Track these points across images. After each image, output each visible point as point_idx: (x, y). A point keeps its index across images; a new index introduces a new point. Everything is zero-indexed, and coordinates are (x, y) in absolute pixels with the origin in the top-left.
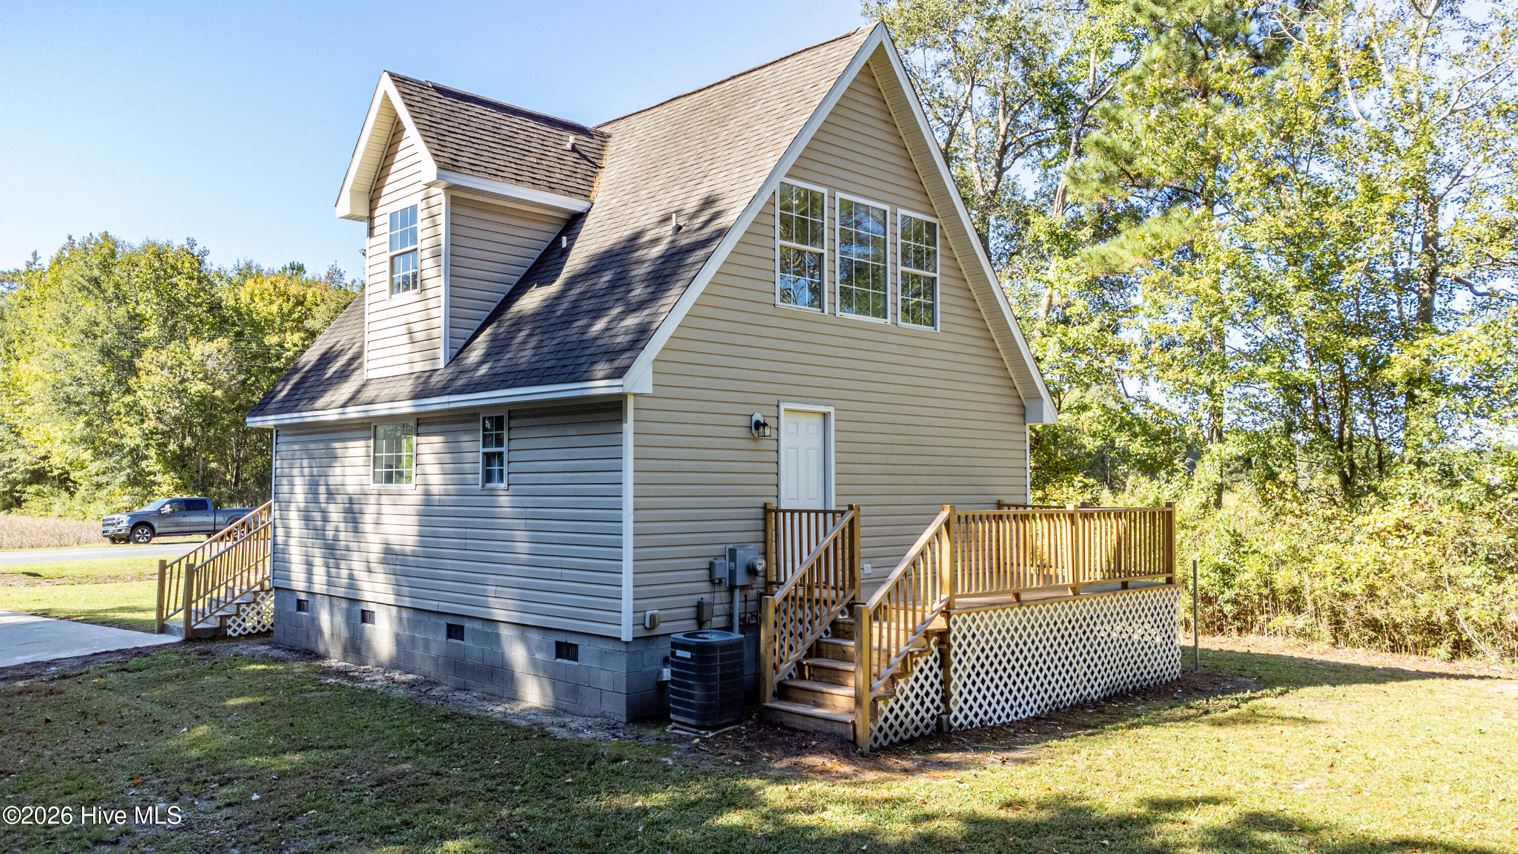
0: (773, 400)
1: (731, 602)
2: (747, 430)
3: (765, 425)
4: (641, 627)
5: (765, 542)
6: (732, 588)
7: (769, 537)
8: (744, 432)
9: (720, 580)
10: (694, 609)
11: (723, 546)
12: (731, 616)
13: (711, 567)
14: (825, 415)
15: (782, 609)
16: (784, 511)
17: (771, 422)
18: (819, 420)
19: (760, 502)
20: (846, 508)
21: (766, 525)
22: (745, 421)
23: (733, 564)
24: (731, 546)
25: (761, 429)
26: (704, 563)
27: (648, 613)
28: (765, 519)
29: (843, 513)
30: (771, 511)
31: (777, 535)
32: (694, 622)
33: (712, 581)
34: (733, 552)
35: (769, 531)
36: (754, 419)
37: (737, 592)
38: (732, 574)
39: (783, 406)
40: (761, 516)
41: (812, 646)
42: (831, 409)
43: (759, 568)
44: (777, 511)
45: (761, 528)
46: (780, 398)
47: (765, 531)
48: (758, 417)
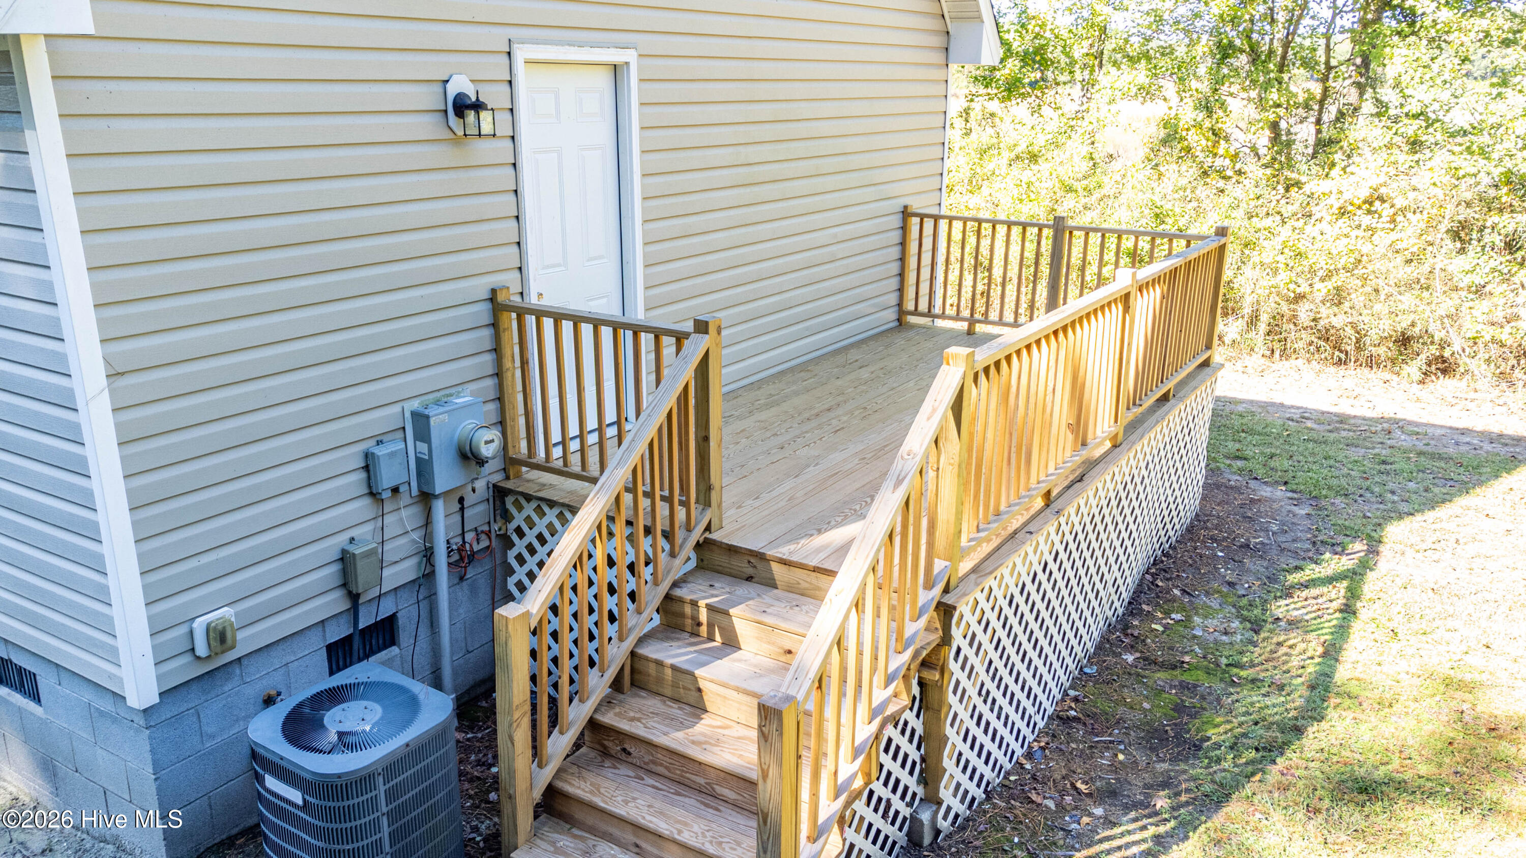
0: (497, 39)
1: (428, 522)
2: (439, 117)
3: (478, 106)
4: (188, 658)
5: (499, 374)
6: (426, 498)
7: (507, 364)
8: (428, 126)
9: (395, 490)
10: (335, 568)
11: (397, 409)
12: (428, 554)
13: (369, 465)
14: (616, 69)
15: (547, 629)
16: (540, 314)
17: (493, 96)
18: (604, 80)
19: (480, 287)
20: (689, 326)
21: (497, 338)
22: (430, 98)
23: (423, 447)
24: (415, 405)
25: (471, 116)
26: (352, 458)
27: (199, 625)
28: (495, 325)
29: (680, 338)
30: (510, 308)
31: (524, 363)
32: (338, 594)
33: (373, 494)
34: (421, 421)
35: (507, 352)
36: (453, 90)
37: (439, 508)
38: (424, 468)
39: (521, 54)
40: (487, 319)
41: (622, 669)
42: (629, 56)
43: (487, 451)
44: (521, 313)
45: (488, 345)
46: (513, 33)
47: (497, 350)
48: (461, 85)
